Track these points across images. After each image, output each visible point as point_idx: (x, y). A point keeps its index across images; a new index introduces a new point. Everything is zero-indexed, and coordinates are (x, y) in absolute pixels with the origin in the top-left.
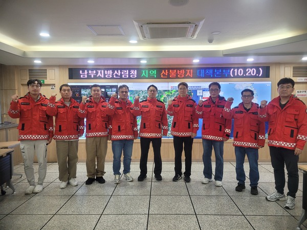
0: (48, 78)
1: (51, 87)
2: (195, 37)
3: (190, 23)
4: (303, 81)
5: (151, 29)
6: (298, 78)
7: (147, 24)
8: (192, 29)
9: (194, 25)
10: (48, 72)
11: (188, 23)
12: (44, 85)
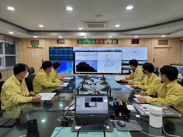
1: (41, 49)
7: (87, 23)
12: (38, 48)
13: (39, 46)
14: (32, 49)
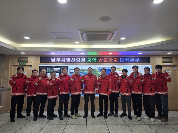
0: (28, 62)
1: (30, 67)
2: (112, 40)
3: (110, 32)
4: (168, 65)
5: (87, 35)
6: (166, 63)
7: (86, 32)
8: (111, 36)
9: (112, 33)
10: (28, 58)
11: (108, 32)
12: (26, 66)
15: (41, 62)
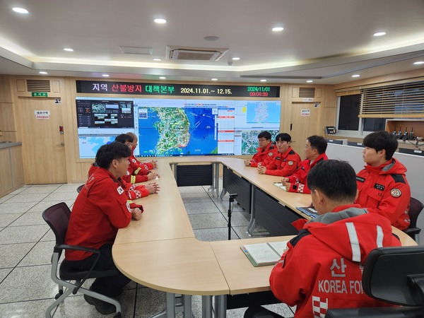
0: (51, 91)
1: (55, 101)
2: (217, 60)
4: (307, 101)
6: (303, 98)
9: (220, 53)
10: (51, 83)
12: (47, 98)
13: (49, 95)
14: (32, 101)
15: (79, 90)
